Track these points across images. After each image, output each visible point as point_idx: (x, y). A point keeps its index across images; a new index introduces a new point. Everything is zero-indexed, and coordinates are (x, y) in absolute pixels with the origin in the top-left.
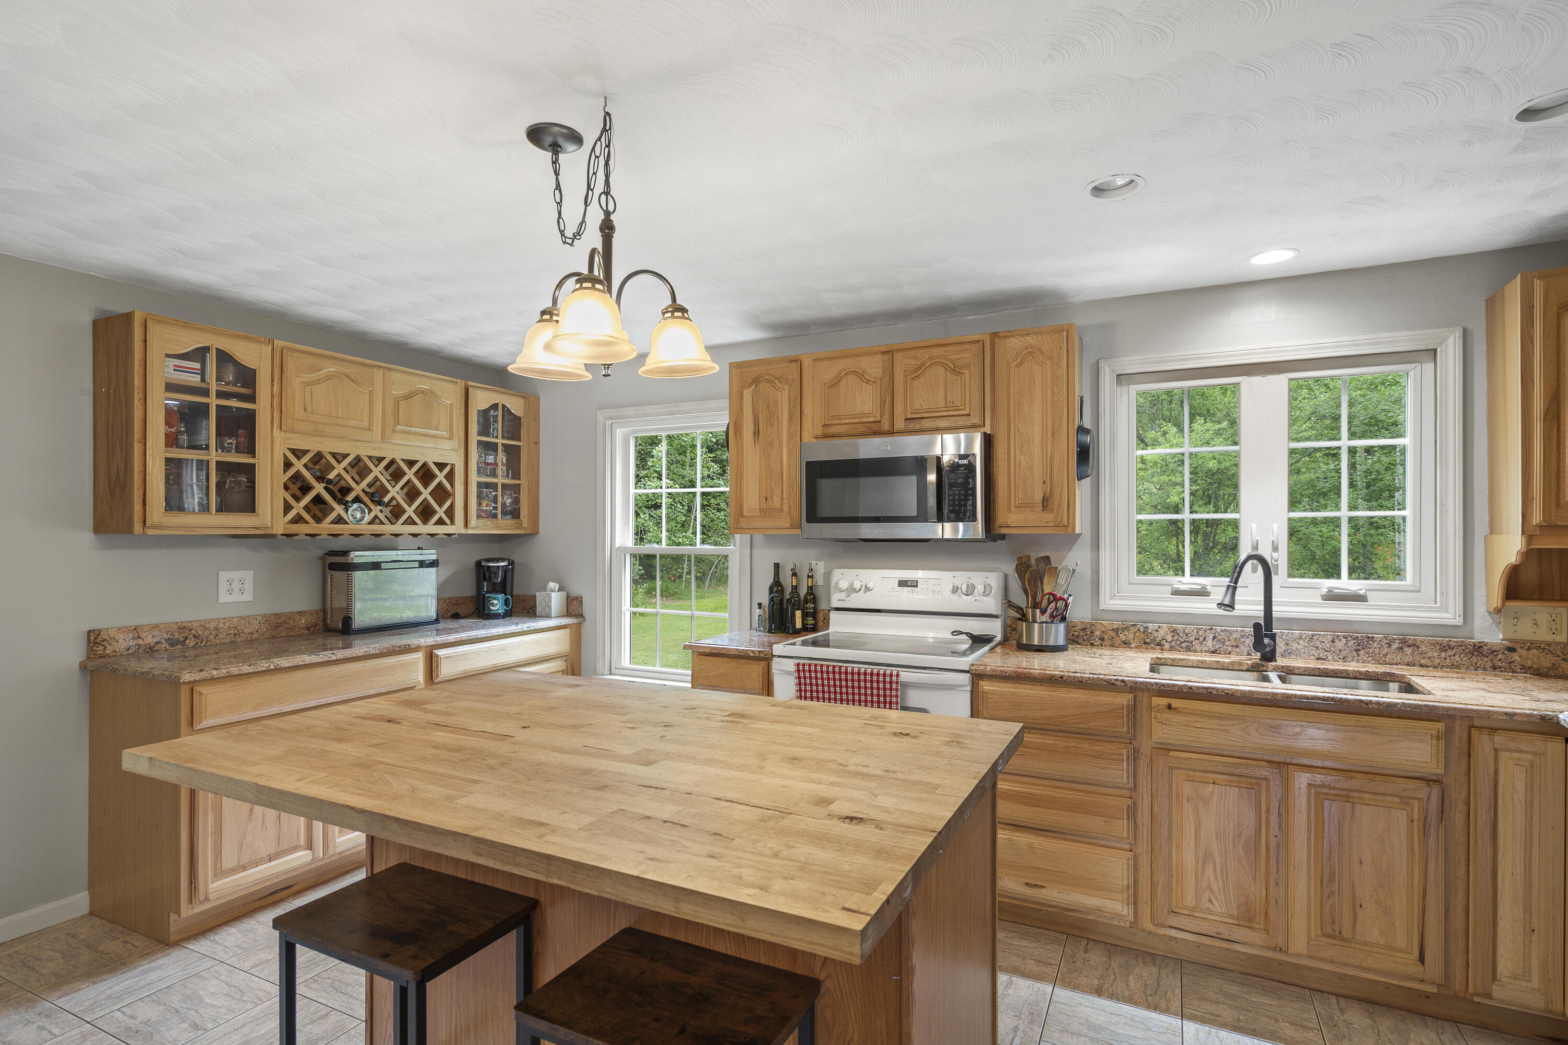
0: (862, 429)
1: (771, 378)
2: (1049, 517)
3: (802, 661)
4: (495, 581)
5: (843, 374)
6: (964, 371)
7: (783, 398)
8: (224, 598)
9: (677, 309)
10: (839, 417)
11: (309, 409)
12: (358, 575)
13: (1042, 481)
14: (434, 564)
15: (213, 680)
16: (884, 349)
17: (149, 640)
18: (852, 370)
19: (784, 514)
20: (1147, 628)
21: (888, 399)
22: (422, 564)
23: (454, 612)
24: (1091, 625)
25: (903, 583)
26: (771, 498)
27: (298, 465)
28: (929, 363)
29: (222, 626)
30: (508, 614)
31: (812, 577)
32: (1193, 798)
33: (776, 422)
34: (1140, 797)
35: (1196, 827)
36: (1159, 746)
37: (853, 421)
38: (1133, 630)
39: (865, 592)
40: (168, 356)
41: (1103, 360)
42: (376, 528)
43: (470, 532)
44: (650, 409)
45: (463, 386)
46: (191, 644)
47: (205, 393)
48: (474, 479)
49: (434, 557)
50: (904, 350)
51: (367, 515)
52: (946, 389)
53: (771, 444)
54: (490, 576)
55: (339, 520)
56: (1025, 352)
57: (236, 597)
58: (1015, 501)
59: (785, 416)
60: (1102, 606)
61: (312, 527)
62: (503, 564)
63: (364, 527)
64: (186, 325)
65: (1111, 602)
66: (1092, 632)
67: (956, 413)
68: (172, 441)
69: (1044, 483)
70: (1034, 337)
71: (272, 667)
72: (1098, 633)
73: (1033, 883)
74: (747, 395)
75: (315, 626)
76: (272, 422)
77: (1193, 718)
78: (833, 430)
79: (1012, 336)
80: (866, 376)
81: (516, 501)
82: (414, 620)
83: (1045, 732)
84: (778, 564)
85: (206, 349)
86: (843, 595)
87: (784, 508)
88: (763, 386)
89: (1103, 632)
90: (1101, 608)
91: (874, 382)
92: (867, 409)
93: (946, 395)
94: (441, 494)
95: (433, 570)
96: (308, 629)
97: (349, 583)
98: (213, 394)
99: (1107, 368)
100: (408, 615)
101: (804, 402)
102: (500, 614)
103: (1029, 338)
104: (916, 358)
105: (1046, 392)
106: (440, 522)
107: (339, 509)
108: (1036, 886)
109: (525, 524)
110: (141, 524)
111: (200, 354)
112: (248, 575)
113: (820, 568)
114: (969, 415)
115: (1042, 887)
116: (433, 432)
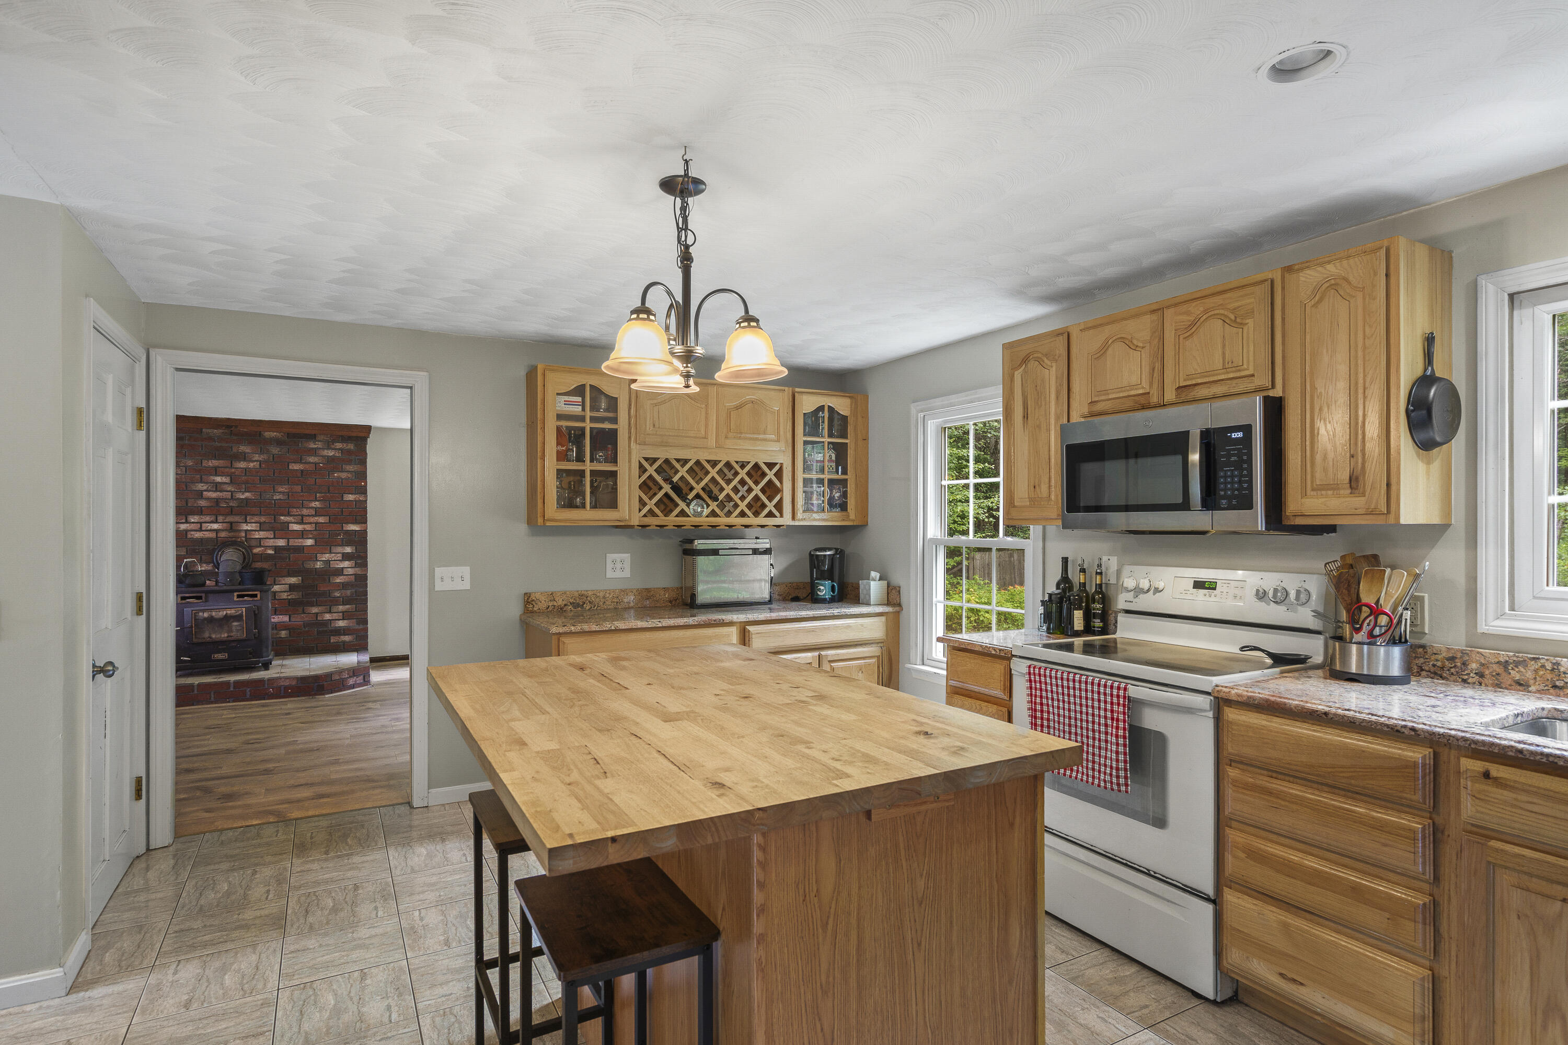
0: (1129, 404)
1: (1040, 355)
2: (1358, 502)
3: (1038, 664)
4: (823, 568)
5: (1110, 342)
6: (1247, 321)
7: (1052, 375)
8: (610, 574)
9: (749, 319)
10: (1106, 392)
11: (657, 425)
12: (701, 561)
13: (1348, 455)
14: (767, 552)
15: (571, 633)
16: (1154, 307)
17: (560, 602)
18: (1119, 336)
19: (1052, 503)
20: (1558, 664)
21: (1158, 366)
22: (755, 552)
23: (794, 595)
24: (1462, 652)
25: (1199, 585)
26: (1039, 485)
27: (651, 470)
28: (1204, 317)
29: (608, 595)
30: (832, 600)
31: (1101, 573)
32: (1527, 916)
33: (1043, 403)
34: (1446, 897)
35: (1531, 960)
36: (1474, 829)
37: (1121, 395)
38: (1533, 665)
39: (1154, 594)
40: (558, 394)
41: (1483, 277)
42: (713, 520)
43: (797, 523)
44: (954, 398)
45: (791, 393)
46: (588, 608)
47: (582, 419)
48: (800, 476)
49: (768, 546)
50: (1176, 305)
51: (705, 510)
52: (1224, 346)
53: (1039, 427)
54: (818, 564)
55: (683, 513)
56: (1327, 285)
57: (618, 574)
58: (1312, 482)
59: (1053, 396)
60: (1482, 628)
61: (661, 519)
62: (828, 553)
63: (704, 520)
64: (571, 371)
65: (1498, 623)
66: (1464, 664)
67: (1238, 374)
68: (562, 456)
69: (1352, 456)
70: (1338, 264)
71: (613, 628)
72: (1474, 666)
73: (1290, 975)
74: (1018, 375)
75: (676, 600)
76: (630, 438)
77: (1523, 797)
78: (1099, 407)
79: (1308, 267)
80: (1135, 342)
81: (845, 495)
82: (749, 600)
83: (1309, 784)
84: (1067, 559)
85: (583, 386)
86: (1130, 596)
87: (1053, 497)
88: (1032, 364)
89: (1482, 665)
90: (1480, 630)
91: (1143, 348)
92: (1134, 380)
93: (1224, 354)
94: (771, 490)
95: (766, 557)
96: (671, 602)
97: (694, 565)
98: (588, 420)
99: (1491, 288)
100: (744, 596)
101: (1072, 378)
102: (826, 599)
103: (1330, 267)
104: (1188, 313)
105: (1356, 334)
106: (770, 515)
107: (682, 505)
108: (1294, 981)
109: (852, 516)
110: (542, 518)
111: (579, 391)
112: (627, 556)
113: (1112, 563)
114: (1253, 375)
115: (1302, 984)
116: (761, 436)
